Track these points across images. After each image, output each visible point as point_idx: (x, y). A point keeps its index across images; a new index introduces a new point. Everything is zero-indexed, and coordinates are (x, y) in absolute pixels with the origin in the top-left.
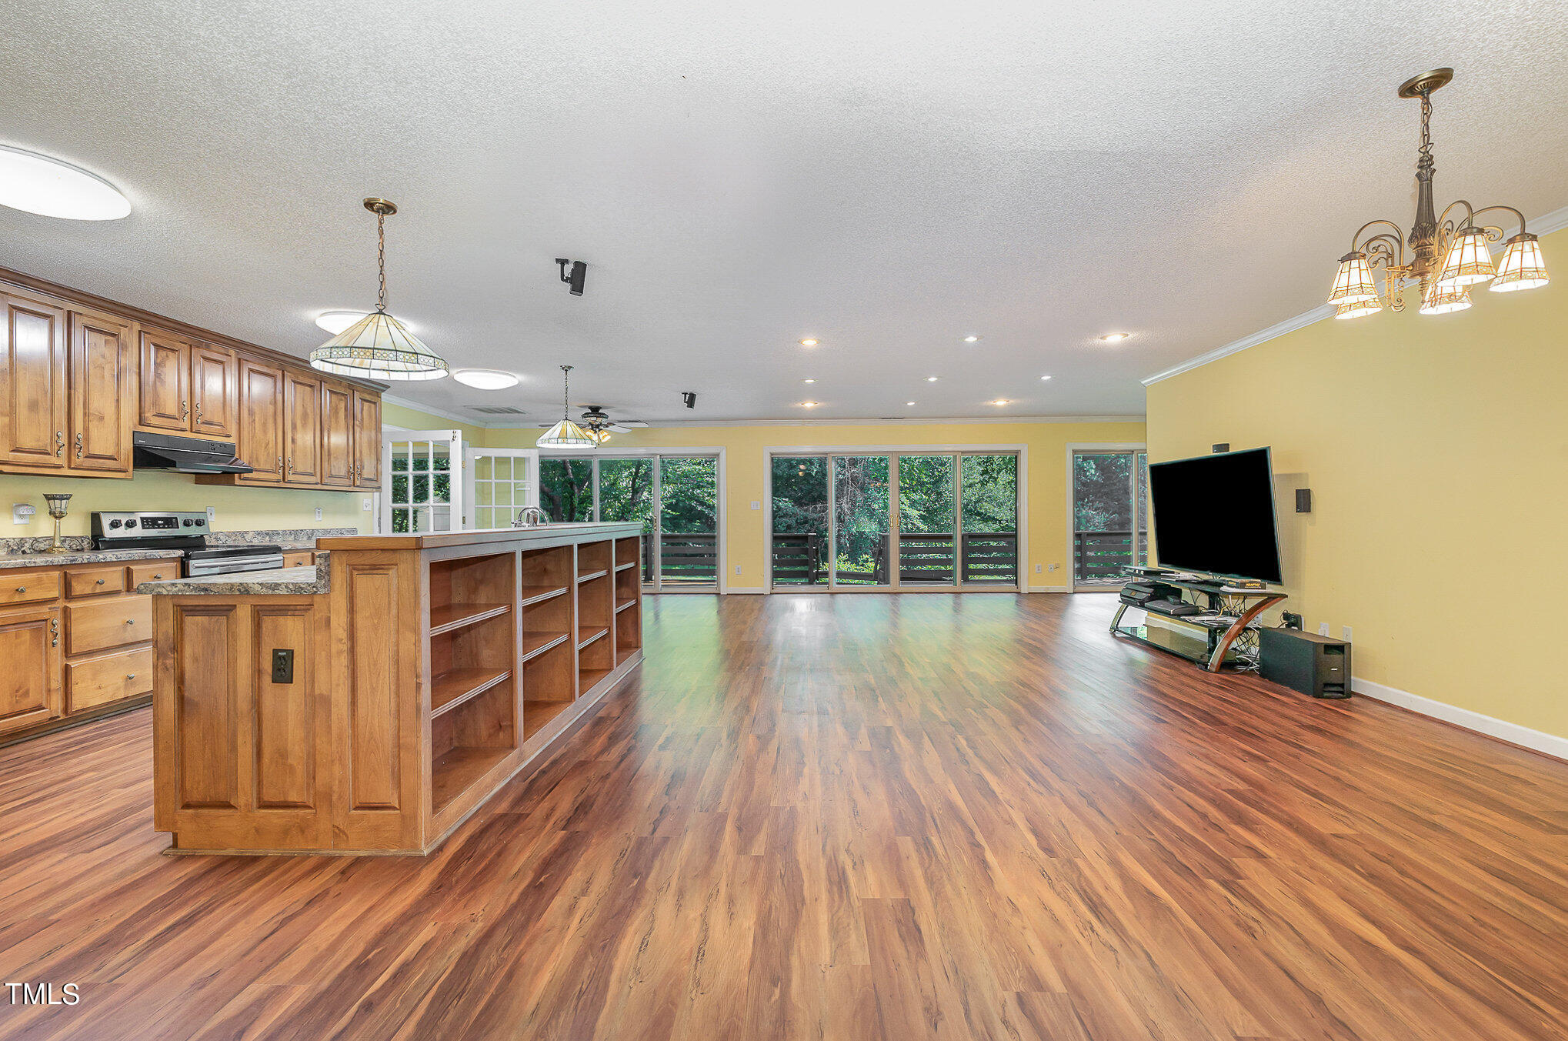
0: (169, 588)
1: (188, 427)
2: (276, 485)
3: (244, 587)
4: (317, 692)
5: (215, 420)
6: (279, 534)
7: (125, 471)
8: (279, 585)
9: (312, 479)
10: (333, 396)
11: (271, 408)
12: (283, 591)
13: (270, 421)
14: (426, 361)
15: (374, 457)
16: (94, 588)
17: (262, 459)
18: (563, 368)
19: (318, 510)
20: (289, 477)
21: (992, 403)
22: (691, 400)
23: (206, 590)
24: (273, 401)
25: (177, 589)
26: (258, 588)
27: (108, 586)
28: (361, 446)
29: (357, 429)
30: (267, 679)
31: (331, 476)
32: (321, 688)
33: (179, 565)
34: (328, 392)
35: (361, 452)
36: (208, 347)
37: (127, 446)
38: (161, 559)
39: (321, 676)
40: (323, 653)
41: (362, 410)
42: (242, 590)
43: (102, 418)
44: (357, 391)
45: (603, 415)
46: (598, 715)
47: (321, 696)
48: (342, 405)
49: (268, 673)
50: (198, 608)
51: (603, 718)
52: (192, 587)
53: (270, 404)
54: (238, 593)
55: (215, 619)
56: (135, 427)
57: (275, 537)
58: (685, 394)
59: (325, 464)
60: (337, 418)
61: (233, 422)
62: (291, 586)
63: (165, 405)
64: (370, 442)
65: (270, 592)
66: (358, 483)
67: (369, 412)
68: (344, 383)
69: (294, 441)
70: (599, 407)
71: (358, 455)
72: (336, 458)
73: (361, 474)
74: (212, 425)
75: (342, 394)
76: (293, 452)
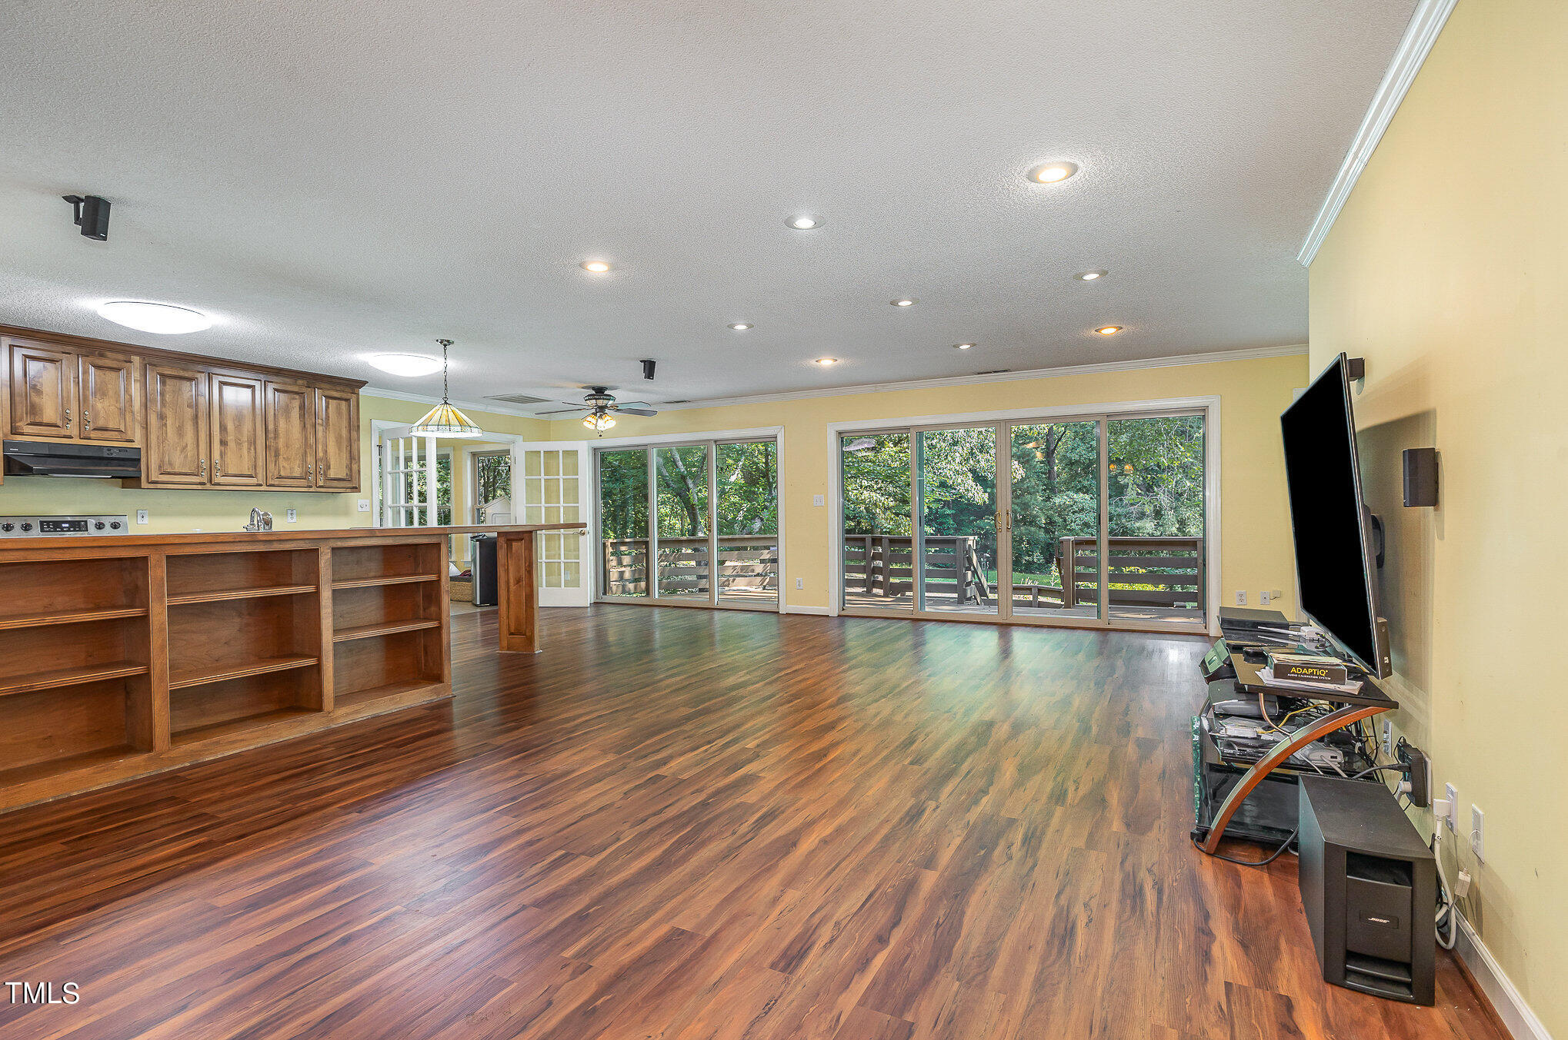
1: (75, 433)
2: (200, 487)
5: (111, 426)
9: (253, 481)
10: (283, 395)
11: (190, 411)
13: (189, 425)
15: (345, 455)
17: (177, 462)
18: (441, 343)
19: (290, 512)
20: (216, 480)
22: (649, 368)
28: (325, 446)
29: (320, 429)
31: (281, 477)
34: (275, 392)
35: (325, 452)
36: (102, 355)
41: (327, 407)
44: (318, 389)
45: (611, 398)
48: (296, 404)
56: (5, 436)
58: (645, 362)
59: (271, 466)
60: (288, 417)
61: (137, 427)
63: (43, 414)
66: (321, 483)
67: (338, 409)
68: (300, 382)
69: (223, 443)
70: (606, 389)
71: (321, 454)
72: (287, 459)
73: (325, 474)
74: (107, 430)
75: (296, 393)
76: (222, 455)
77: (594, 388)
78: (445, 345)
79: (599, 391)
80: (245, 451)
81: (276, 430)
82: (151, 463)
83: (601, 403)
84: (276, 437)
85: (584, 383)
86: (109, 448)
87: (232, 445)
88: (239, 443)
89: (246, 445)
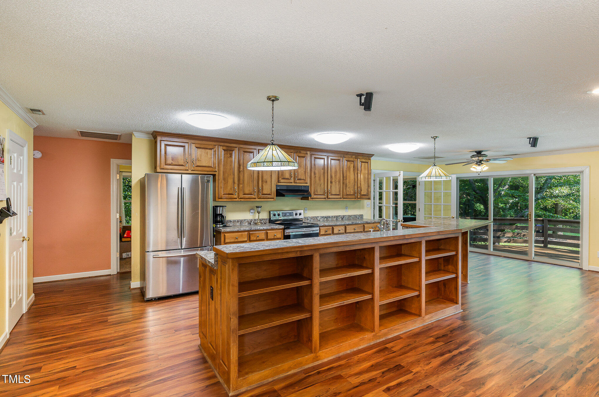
1: (293, 181)
4: (216, 307)
5: (302, 178)
6: (330, 217)
7: (273, 198)
10: (348, 162)
11: (322, 171)
13: (322, 176)
14: (277, 164)
15: (366, 185)
16: (257, 238)
17: (319, 190)
18: (433, 138)
19: (346, 208)
20: (330, 196)
22: (534, 142)
24: (323, 168)
27: (260, 238)
28: (361, 181)
29: (359, 175)
31: (347, 195)
33: (283, 231)
34: (346, 161)
35: (360, 184)
36: (300, 152)
37: (274, 190)
38: (277, 229)
40: (217, 292)
41: (361, 166)
43: (267, 182)
44: (359, 159)
45: (485, 156)
46: (387, 346)
47: (217, 309)
48: (352, 165)
51: (388, 348)
53: (322, 169)
56: (276, 183)
57: (329, 219)
58: (530, 138)
59: (344, 190)
60: (350, 171)
61: (308, 177)
63: (285, 175)
64: (364, 178)
66: (359, 197)
67: (365, 166)
68: (353, 157)
69: (331, 182)
70: (482, 151)
71: (359, 185)
72: (349, 188)
73: (360, 193)
74: (301, 180)
75: (352, 161)
76: (331, 187)
77: (476, 152)
78: (435, 139)
79: (479, 153)
80: (337, 184)
81: (346, 176)
82: (312, 191)
83: (481, 158)
84: (346, 179)
85: (473, 149)
86: (301, 186)
87: (334, 183)
88: (336, 183)
89: (337, 183)
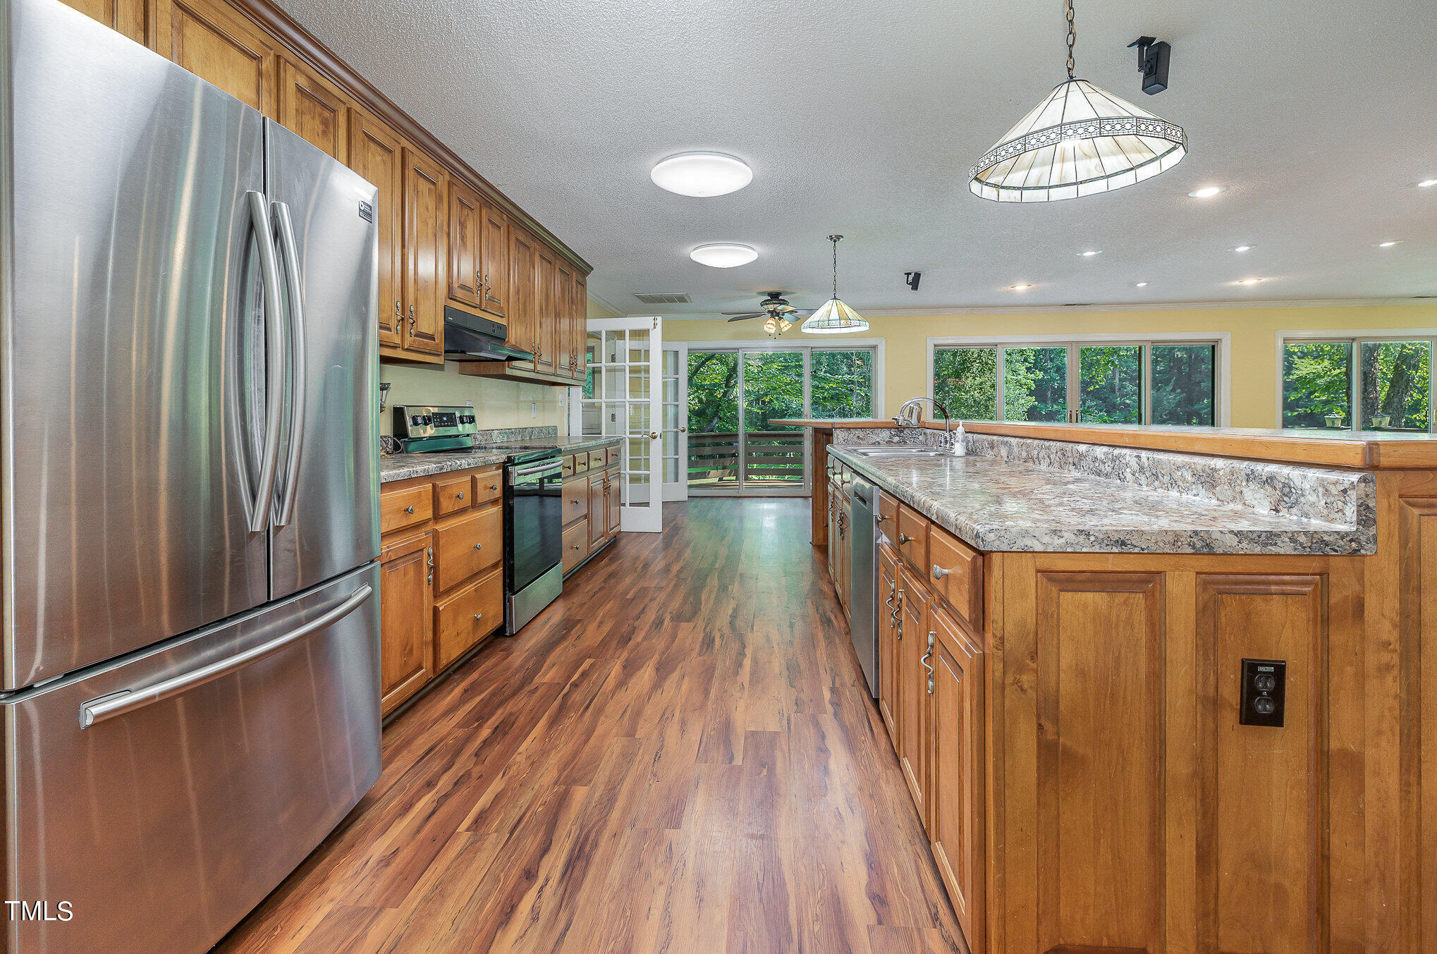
0: (1046, 539)
1: (479, 303)
3: (1202, 540)
4: (1334, 745)
5: (496, 296)
8: (1278, 535)
10: (562, 276)
11: (528, 286)
12: (1285, 548)
13: (528, 301)
15: (583, 346)
18: (832, 239)
21: (1237, 283)
22: (915, 281)
23: (1123, 543)
25: (1062, 541)
26: (1232, 541)
28: (577, 334)
29: (574, 315)
30: (1230, 718)
32: (1342, 737)
34: (559, 271)
35: (576, 341)
36: (491, 208)
37: (441, 322)
39: (1344, 717)
40: (1350, 670)
41: (577, 293)
42: (1198, 545)
47: (1344, 752)
48: (567, 286)
49: (1232, 706)
50: (1079, 577)
52: (1092, 538)
53: (528, 280)
54: (1190, 550)
55: (1120, 598)
56: (445, 299)
58: (909, 274)
59: (558, 354)
60: (564, 301)
61: (505, 297)
62: (1302, 539)
64: (581, 330)
65: (1258, 550)
67: (581, 295)
68: (567, 263)
69: (541, 325)
70: (781, 294)
71: (575, 344)
73: (577, 365)
74: (494, 301)
75: (567, 274)
76: (540, 338)
78: (835, 241)
79: (775, 297)
80: (548, 335)
81: (560, 314)
86: (493, 324)
88: (547, 327)
